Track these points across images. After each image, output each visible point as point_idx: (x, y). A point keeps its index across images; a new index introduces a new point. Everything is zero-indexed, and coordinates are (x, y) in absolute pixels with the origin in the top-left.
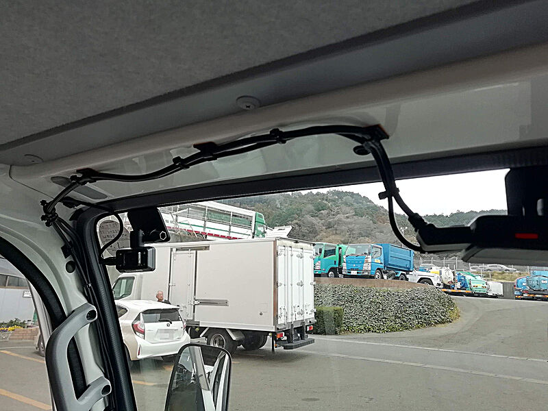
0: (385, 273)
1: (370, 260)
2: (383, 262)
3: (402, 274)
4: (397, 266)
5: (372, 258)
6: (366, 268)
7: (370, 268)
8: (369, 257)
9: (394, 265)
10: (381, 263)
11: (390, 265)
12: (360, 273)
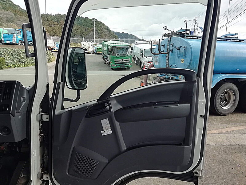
0: (23, 42)
2: (22, 37)
3: (31, 43)
6: (14, 40)
12: (11, 42)
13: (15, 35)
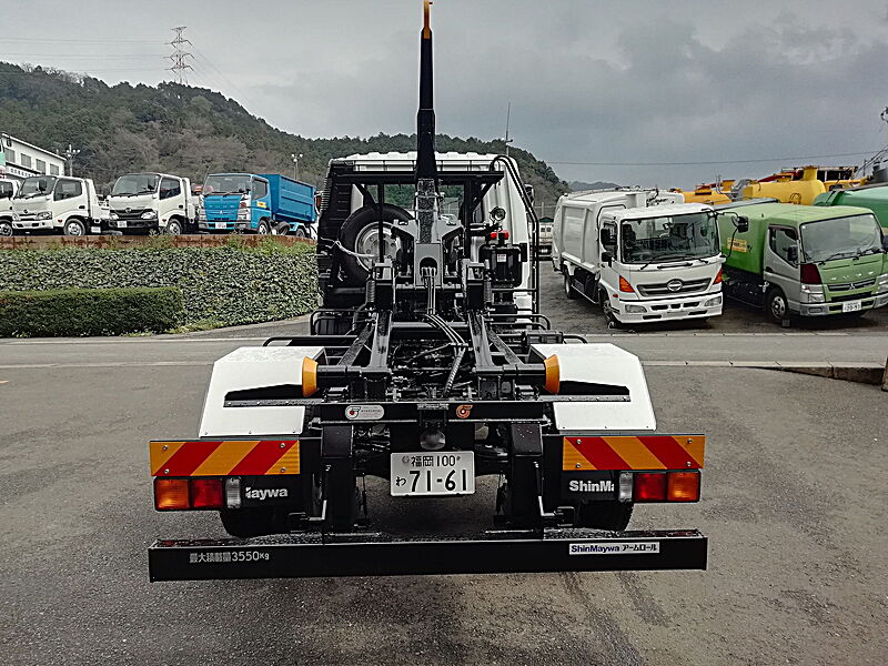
0: (273, 224)
1: (248, 203)
2: (270, 206)
3: (300, 227)
4: (291, 213)
5: (252, 198)
6: (242, 217)
7: (248, 218)
8: (246, 197)
9: (287, 212)
10: (267, 209)
11: (280, 211)
12: (232, 225)
13: (249, 196)
